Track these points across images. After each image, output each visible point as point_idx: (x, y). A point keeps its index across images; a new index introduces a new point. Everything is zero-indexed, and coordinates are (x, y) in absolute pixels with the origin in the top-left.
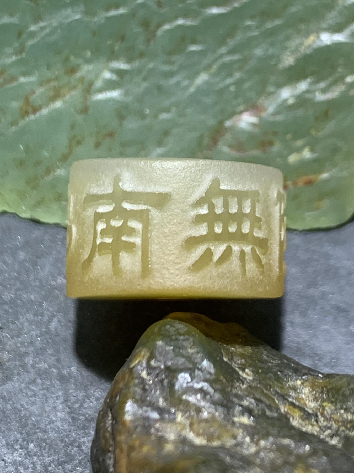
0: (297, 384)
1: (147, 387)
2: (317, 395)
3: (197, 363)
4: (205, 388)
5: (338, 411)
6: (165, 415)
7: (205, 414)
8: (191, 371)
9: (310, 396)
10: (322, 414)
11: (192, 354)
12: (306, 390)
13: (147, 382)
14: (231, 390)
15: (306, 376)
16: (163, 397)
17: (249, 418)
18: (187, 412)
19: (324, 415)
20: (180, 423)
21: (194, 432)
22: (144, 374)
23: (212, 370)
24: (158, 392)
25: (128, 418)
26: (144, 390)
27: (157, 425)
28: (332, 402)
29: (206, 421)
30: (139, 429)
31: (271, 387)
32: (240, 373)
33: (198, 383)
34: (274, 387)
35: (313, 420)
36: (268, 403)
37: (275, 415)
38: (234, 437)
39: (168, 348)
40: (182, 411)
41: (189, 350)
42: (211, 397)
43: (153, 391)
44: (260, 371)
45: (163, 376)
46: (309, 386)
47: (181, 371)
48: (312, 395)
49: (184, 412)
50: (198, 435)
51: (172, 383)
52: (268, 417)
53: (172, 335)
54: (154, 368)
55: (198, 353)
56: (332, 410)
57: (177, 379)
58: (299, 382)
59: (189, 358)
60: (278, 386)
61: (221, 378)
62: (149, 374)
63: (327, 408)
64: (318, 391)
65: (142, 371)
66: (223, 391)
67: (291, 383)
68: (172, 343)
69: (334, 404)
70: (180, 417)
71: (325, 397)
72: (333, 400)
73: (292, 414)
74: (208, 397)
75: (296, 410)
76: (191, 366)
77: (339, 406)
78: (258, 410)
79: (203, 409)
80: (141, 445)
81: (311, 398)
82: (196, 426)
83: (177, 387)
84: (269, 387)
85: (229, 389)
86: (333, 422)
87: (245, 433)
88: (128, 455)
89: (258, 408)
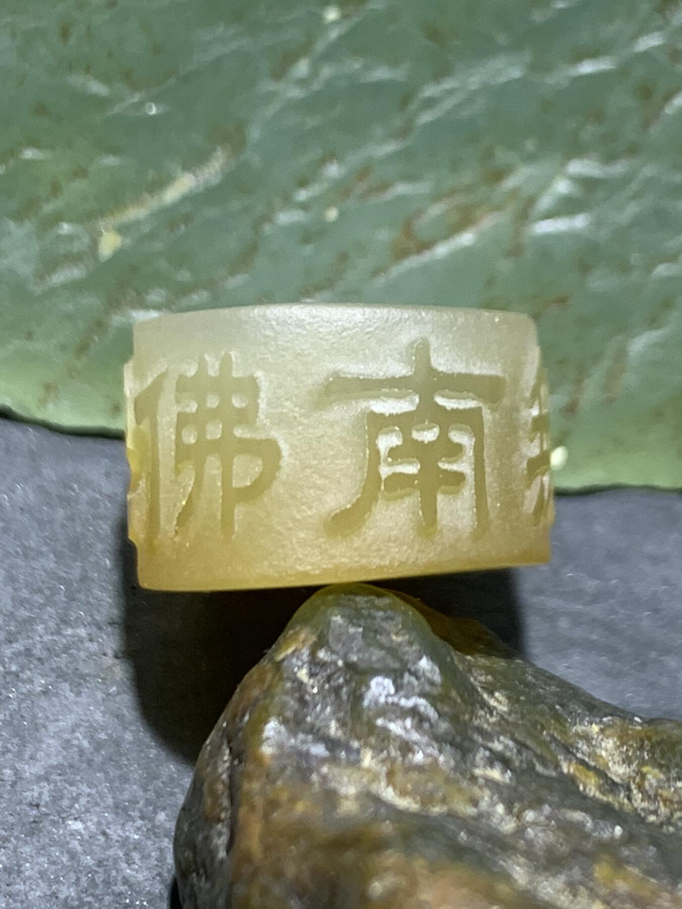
0: (591, 732)
1: (307, 697)
2: (630, 754)
3: (408, 662)
4: (422, 709)
5: (672, 783)
6: (341, 752)
7: (419, 757)
8: (396, 675)
9: (617, 753)
10: (640, 787)
11: (400, 644)
12: (608, 743)
13: (309, 689)
14: (471, 719)
15: (610, 718)
16: (338, 720)
17: (503, 772)
18: (382, 751)
19: (644, 788)
20: (368, 770)
21: (395, 788)
22: (303, 674)
23: (437, 678)
24: (328, 710)
25: (267, 750)
26: (302, 701)
27: (325, 769)
28: (660, 766)
29: (420, 768)
30: (288, 772)
31: (543, 728)
32: (485, 696)
33: (407, 697)
34: (550, 729)
35: (622, 795)
36: (539, 751)
37: (554, 774)
38: (475, 803)
39: (352, 630)
40: (373, 748)
41: (394, 637)
42: (431, 726)
43: (319, 708)
44: (522, 698)
45: (341, 680)
46: (614, 736)
47: (376, 672)
48: (621, 752)
49: (378, 750)
50: (403, 793)
51: (358, 693)
52: (539, 775)
53: (362, 608)
54: (323, 665)
55: (411, 643)
56: (659, 781)
57: (368, 687)
58: (595, 728)
59: (393, 651)
60: (555, 729)
61: (454, 694)
62: (312, 675)
63: (649, 776)
64: (632, 746)
65: (299, 669)
66: (454, 719)
67: (579, 728)
68: (362, 622)
69: (664, 769)
70: (368, 759)
71: (646, 757)
72: (663, 762)
73: (583, 778)
74: (426, 725)
75: (591, 774)
76: (397, 665)
77: (673, 774)
78: (521, 762)
79: (416, 747)
80: (293, 800)
81: (617, 759)
82: (399, 777)
83: (366, 703)
84: (539, 727)
85: (467, 717)
86: (661, 804)
87: (495, 798)
88: (266, 817)
89: (520, 757)
